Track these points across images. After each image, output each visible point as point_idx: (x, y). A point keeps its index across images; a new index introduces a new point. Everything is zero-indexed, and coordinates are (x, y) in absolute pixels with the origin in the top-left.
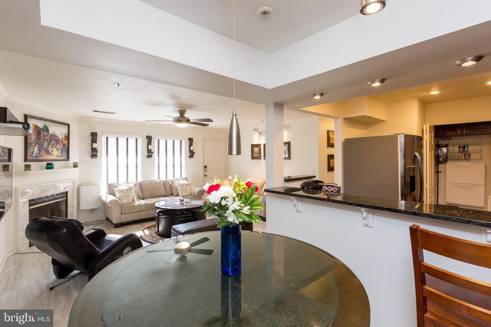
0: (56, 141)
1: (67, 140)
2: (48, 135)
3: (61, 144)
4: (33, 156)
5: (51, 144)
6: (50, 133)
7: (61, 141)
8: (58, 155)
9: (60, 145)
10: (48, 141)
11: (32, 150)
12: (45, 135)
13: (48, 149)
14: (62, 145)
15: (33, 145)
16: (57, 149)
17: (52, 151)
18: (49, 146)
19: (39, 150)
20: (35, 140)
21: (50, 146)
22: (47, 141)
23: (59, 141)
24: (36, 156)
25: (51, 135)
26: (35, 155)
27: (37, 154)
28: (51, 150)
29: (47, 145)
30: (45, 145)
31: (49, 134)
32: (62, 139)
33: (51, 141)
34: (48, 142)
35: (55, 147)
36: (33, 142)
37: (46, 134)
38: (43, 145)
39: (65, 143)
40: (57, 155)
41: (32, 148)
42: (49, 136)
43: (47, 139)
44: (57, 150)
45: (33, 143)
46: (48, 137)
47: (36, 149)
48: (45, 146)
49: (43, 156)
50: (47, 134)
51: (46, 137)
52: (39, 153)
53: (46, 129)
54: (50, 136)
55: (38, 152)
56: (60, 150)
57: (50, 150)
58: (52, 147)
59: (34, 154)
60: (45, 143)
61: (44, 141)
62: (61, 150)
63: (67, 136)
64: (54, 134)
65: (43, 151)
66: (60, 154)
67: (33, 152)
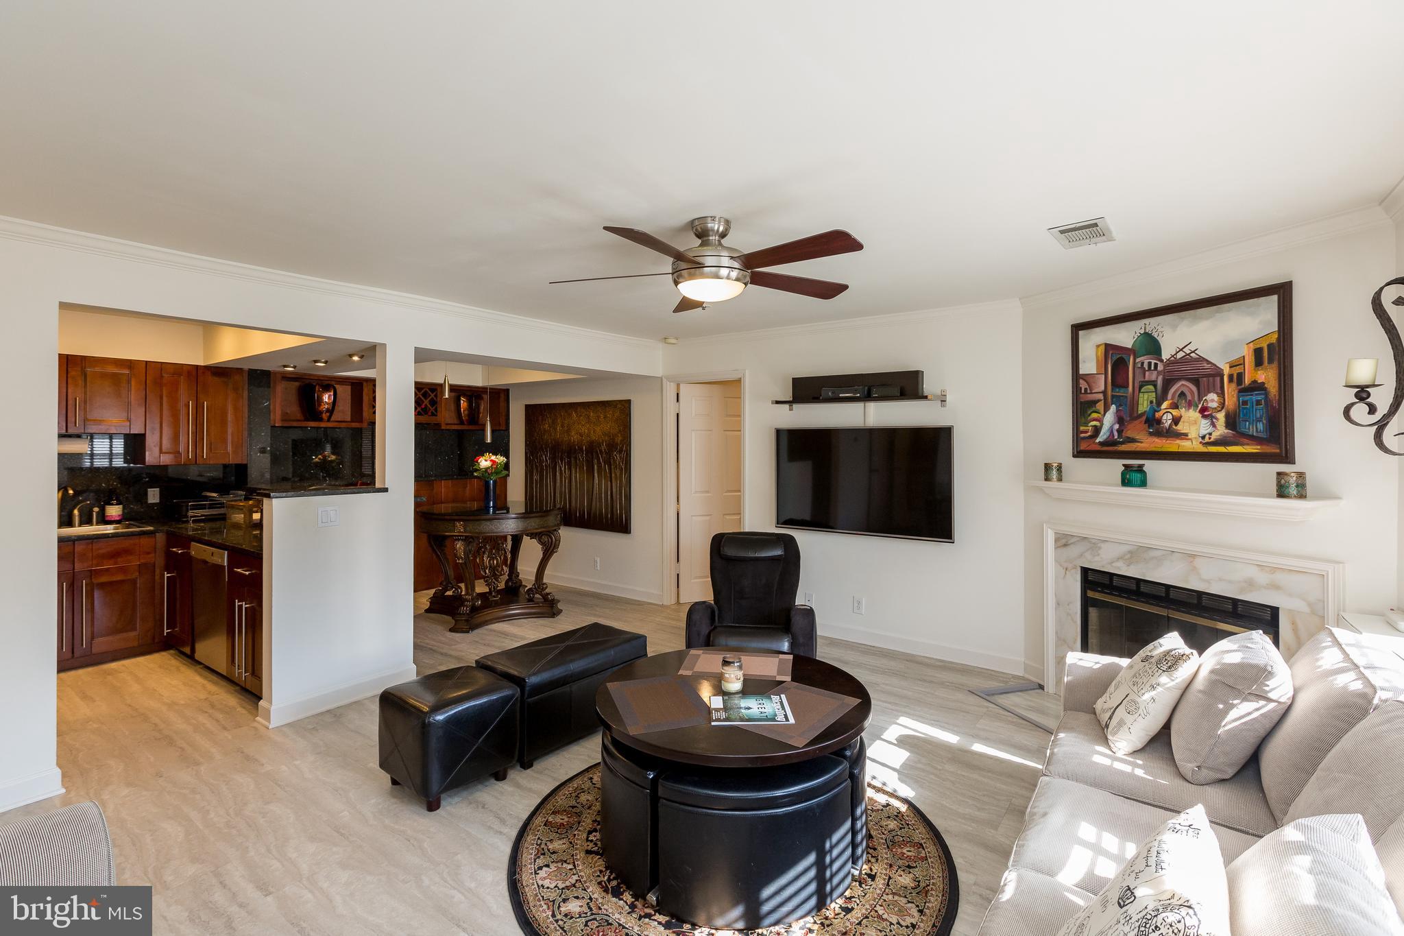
0: (1196, 382)
1: (1275, 365)
2: (1156, 365)
3: (1230, 390)
4: (1097, 441)
5: (1170, 396)
6: (1166, 355)
7: (1231, 378)
8: (1210, 434)
9: (1222, 394)
10: (1155, 386)
11: (1094, 423)
12: (1146, 366)
13: (1157, 415)
14: (1235, 394)
15: (1100, 406)
16: (1200, 412)
17: (1176, 421)
18: (1159, 404)
19: (1120, 420)
20: (1104, 393)
21: (1165, 405)
22: (1151, 387)
23: (1218, 379)
24: (1109, 442)
25: (1173, 362)
26: (1105, 437)
27: (1112, 432)
28: (1170, 416)
29: (1151, 402)
30: (1145, 403)
31: (1162, 361)
32: (1231, 367)
33: (1168, 384)
34: (1156, 392)
35: (1190, 405)
36: (1101, 396)
37: (1150, 364)
38: (1134, 404)
39: (1255, 382)
40: (1203, 437)
41: (1094, 415)
42: (1160, 367)
43: (1153, 377)
44: (1204, 417)
45: (1099, 401)
46: (1159, 373)
47: (1109, 419)
48: (1144, 406)
49: (1133, 440)
50: (1153, 362)
51: (1147, 373)
52: (1118, 431)
53: (1151, 345)
54: (1164, 366)
55: (1117, 426)
56: (1221, 416)
57: (1165, 417)
58: (1175, 406)
59: (1102, 433)
60: (1146, 396)
61: (1140, 388)
62: (1227, 416)
63: (1269, 346)
64: (1189, 354)
65: (1137, 422)
66: (1221, 430)
67: (1097, 430)
